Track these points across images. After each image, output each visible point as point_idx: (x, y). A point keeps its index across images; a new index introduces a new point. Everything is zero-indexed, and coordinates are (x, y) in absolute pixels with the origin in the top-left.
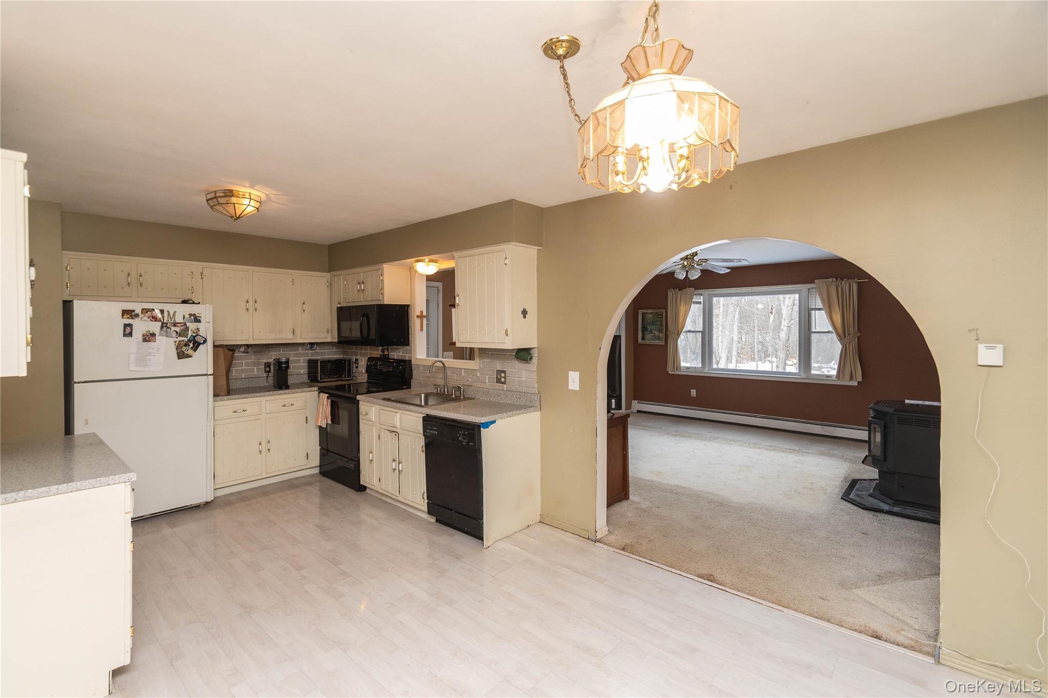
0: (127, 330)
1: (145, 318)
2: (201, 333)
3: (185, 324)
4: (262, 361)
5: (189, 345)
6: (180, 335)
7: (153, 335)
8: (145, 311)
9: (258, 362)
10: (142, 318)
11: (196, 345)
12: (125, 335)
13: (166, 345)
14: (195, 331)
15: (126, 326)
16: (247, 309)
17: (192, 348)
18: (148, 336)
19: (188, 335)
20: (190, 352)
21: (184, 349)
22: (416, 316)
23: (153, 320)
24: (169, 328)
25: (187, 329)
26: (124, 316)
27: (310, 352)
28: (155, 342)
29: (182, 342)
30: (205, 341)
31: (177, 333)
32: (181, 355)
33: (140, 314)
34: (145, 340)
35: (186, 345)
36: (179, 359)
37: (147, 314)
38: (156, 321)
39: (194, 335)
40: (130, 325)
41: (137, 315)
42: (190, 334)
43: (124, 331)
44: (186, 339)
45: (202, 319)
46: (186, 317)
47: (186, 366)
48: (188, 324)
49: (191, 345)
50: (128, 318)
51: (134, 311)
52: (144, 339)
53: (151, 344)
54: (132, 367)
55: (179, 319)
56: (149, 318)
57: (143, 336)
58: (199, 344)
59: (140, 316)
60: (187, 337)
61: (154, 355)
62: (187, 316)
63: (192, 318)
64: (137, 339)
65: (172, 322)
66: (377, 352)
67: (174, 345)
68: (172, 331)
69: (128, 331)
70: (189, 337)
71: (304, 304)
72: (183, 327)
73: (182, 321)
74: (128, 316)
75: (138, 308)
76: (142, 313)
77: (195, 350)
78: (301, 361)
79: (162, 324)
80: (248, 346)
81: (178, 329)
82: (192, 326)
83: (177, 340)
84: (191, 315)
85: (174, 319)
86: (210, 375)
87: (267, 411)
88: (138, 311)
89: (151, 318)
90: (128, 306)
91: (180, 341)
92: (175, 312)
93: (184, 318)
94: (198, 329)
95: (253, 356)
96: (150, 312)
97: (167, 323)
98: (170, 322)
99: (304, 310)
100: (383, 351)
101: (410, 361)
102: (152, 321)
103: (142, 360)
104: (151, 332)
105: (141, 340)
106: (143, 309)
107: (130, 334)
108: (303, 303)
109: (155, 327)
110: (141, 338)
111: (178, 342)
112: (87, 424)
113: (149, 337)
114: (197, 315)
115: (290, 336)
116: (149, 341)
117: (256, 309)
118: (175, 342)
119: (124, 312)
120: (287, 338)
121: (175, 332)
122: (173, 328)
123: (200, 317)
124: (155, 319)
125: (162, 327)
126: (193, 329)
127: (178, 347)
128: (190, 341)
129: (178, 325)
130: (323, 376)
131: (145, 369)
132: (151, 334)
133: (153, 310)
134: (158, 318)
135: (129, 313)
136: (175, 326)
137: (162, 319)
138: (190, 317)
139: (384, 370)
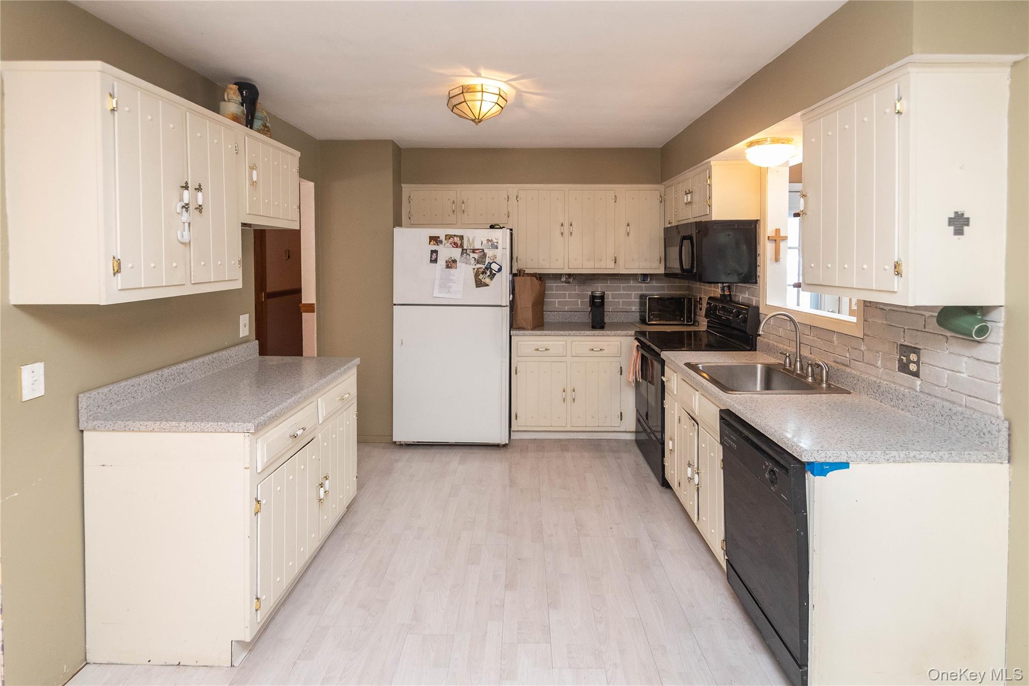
1: (448, 245)
2: (497, 260)
3: (483, 250)
4: (587, 293)
5: (486, 273)
7: (455, 261)
8: (448, 237)
9: (583, 294)
10: (445, 244)
11: (493, 274)
12: (431, 261)
13: (466, 271)
14: (492, 258)
15: (433, 252)
16: (562, 234)
17: (488, 276)
18: (450, 262)
19: (485, 262)
20: (487, 280)
21: (481, 277)
22: (767, 238)
23: (455, 246)
24: (468, 254)
25: (485, 255)
26: (431, 243)
27: (644, 285)
28: (456, 268)
29: (480, 270)
30: (500, 270)
31: (475, 259)
32: (479, 284)
33: (444, 240)
34: (448, 267)
35: (483, 273)
36: (477, 287)
37: (450, 240)
38: (457, 247)
39: (491, 262)
40: (436, 252)
41: (441, 241)
42: (487, 261)
43: (431, 257)
44: (483, 267)
45: (498, 246)
46: (484, 243)
47: (482, 295)
48: (486, 251)
49: (488, 273)
50: (434, 244)
51: (439, 237)
52: (446, 266)
53: (452, 271)
54: (436, 294)
55: (477, 246)
56: (451, 244)
57: (447, 262)
58: (496, 272)
59: (443, 243)
60: (485, 265)
61: (455, 282)
62: (485, 242)
63: (490, 243)
64: (441, 265)
65: (471, 248)
66: (717, 291)
67: (472, 273)
68: (471, 257)
69: (434, 257)
70: (486, 264)
71: (628, 225)
72: (481, 254)
73: (480, 248)
74: (434, 242)
75: (441, 233)
76: (446, 239)
77: (492, 279)
78: (633, 296)
79: (463, 250)
80: (570, 275)
81: (476, 256)
82: (490, 253)
83: (475, 267)
84: (488, 241)
85: (473, 245)
86: (505, 306)
87: (574, 354)
88: (442, 238)
89: (453, 244)
90: (435, 232)
91: (478, 269)
92: (474, 238)
93: (482, 244)
94: (494, 255)
95: (577, 287)
96: (453, 238)
97: (466, 250)
98: (469, 248)
99: (628, 234)
100: (723, 290)
101: (758, 308)
102: (453, 247)
103: (445, 285)
104: (453, 259)
105: (445, 266)
106: (446, 236)
107: (436, 261)
109: (456, 253)
110: (444, 264)
111: (476, 269)
112: (402, 344)
113: (451, 264)
114: (494, 241)
115: (612, 264)
116: (451, 267)
117: (571, 233)
118: (474, 269)
119: (431, 238)
120: (607, 267)
121: (473, 259)
122: (472, 255)
123: (497, 243)
124: (456, 245)
125: (462, 254)
126: (490, 256)
127: (477, 275)
128: (487, 268)
129: (477, 251)
130: (652, 317)
131: (447, 296)
132: (452, 260)
133: (455, 235)
134: (459, 245)
135: (435, 239)
136: (474, 252)
137: (462, 246)
138: (488, 243)
139: (723, 318)
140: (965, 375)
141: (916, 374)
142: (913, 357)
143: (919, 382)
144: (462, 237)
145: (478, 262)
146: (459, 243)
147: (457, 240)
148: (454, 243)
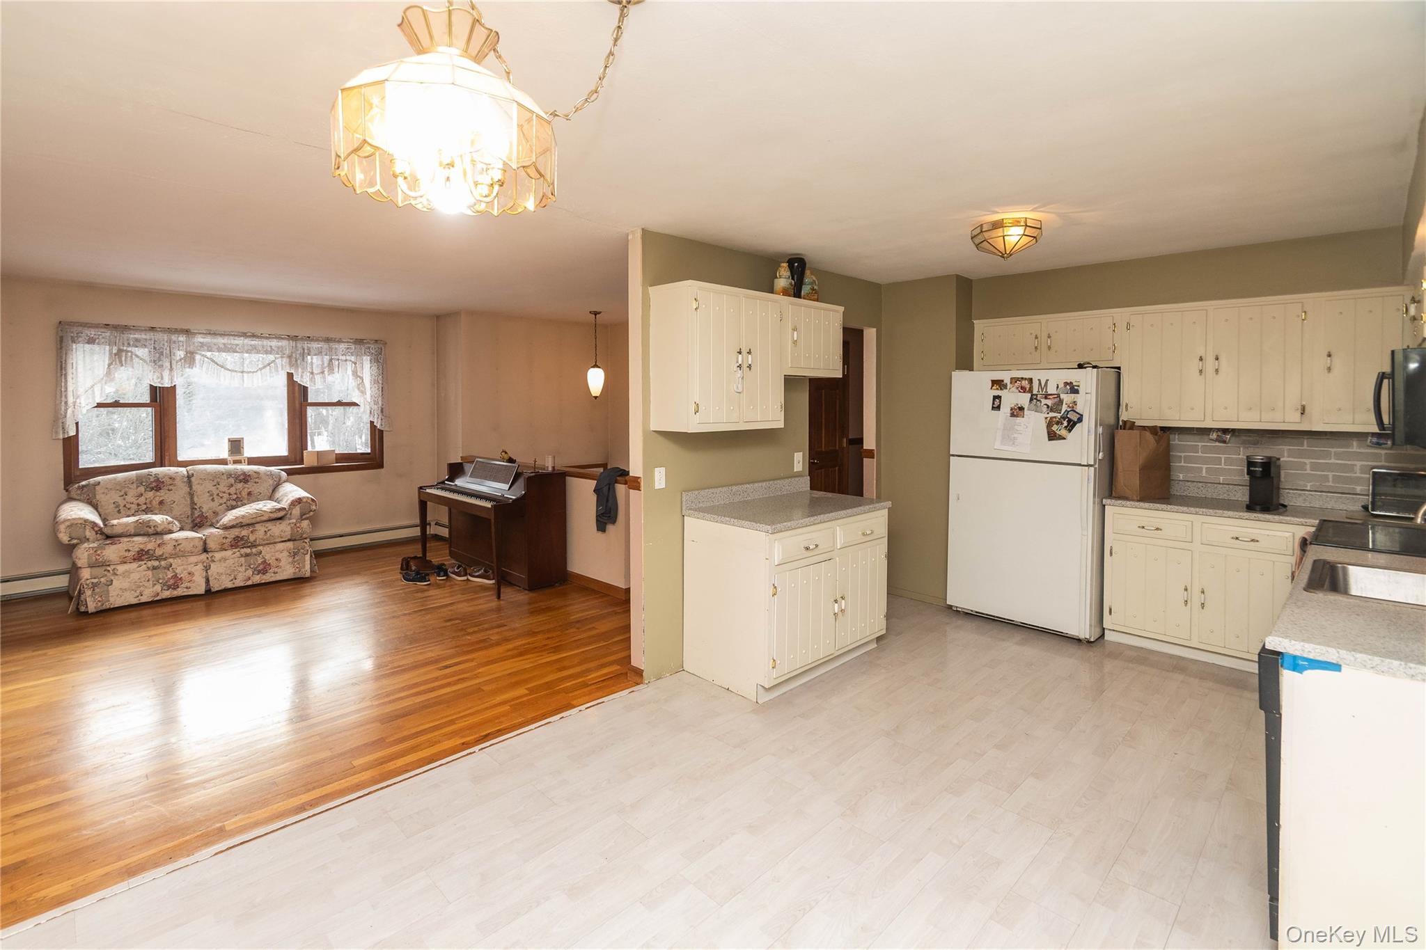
0: (996, 403)
1: (1014, 389)
2: (1076, 408)
3: (1059, 396)
5: (1062, 424)
6: (1052, 410)
7: (1021, 409)
8: (1014, 380)
10: (1010, 389)
11: (1071, 425)
12: (993, 408)
13: (1035, 421)
14: (1071, 405)
15: (995, 398)
16: (1202, 371)
17: (1066, 427)
18: (1016, 409)
19: (1061, 410)
20: (1063, 432)
21: (1055, 427)
23: (1022, 391)
24: (1039, 401)
25: (1061, 402)
26: (994, 388)
28: (1023, 417)
29: (1054, 419)
30: (1083, 420)
31: (1048, 407)
32: (1052, 436)
33: (1009, 384)
34: (1013, 415)
35: (1057, 423)
36: (1049, 440)
37: (1016, 384)
38: (1024, 392)
39: (1069, 410)
40: (999, 397)
41: (1005, 387)
42: (1064, 408)
43: (993, 404)
44: (1059, 415)
45: (1081, 390)
46: (1060, 387)
47: (1056, 450)
48: (1062, 396)
49: (1065, 423)
50: (997, 389)
51: (1003, 381)
52: (1011, 414)
53: (1019, 420)
54: (997, 445)
55: (1051, 389)
56: (1018, 388)
57: (1011, 409)
58: (1075, 424)
59: (1008, 387)
60: (1060, 413)
61: (1021, 434)
62: (1061, 385)
63: (1068, 387)
64: (1005, 413)
65: (1043, 393)
67: (1044, 422)
68: (1042, 404)
69: (996, 404)
70: (1062, 413)
71: (1329, 356)
72: (1056, 400)
73: (1055, 393)
74: (997, 387)
75: (1006, 376)
76: (1011, 383)
77: (1070, 431)
79: (1032, 395)
81: (1049, 402)
82: (1067, 398)
83: (1048, 416)
84: (1066, 384)
85: (1046, 389)
86: (1092, 467)
88: (1007, 381)
89: (1020, 389)
90: (998, 376)
91: (1052, 418)
92: (1048, 380)
93: (1058, 387)
94: (1074, 402)
96: (1020, 381)
97: (1037, 395)
98: (1041, 393)
102: (1020, 392)
103: (1008, 436)
104: (1019, 406)
105: (1009, 415)
106: (1012, 379)
107: (998, 408)
109: (1024, 399)
110: (1009, 411)
111: (1049, 419)
113: (1018, 411)
114: (1074, 384)
115: (1297, 416)
116: (1017, 416)
117: (1218, 369)
118: (1046, 418)
119: (994, 382)
121: (1046, 406)
122: (1044, 401)
123: (1078, 386)
124: (1023, 389)
125: (1031, 400)
126: (1068, 403)
127: (1049, 425)
128: (1063, 418)
129: (1050, 397)
131: (1010, 448)
132: (1019, 408)
133: (1022, 378)
134: (1027, 389)
135: (998, 383)
136: (1046, 398)
137: (1031, 390)
138: (1065, 386)
144: (1031, 380)
145: (1050, 408)
146: (1028, 387)
147: (1025, 383)
148: (1022, 387)
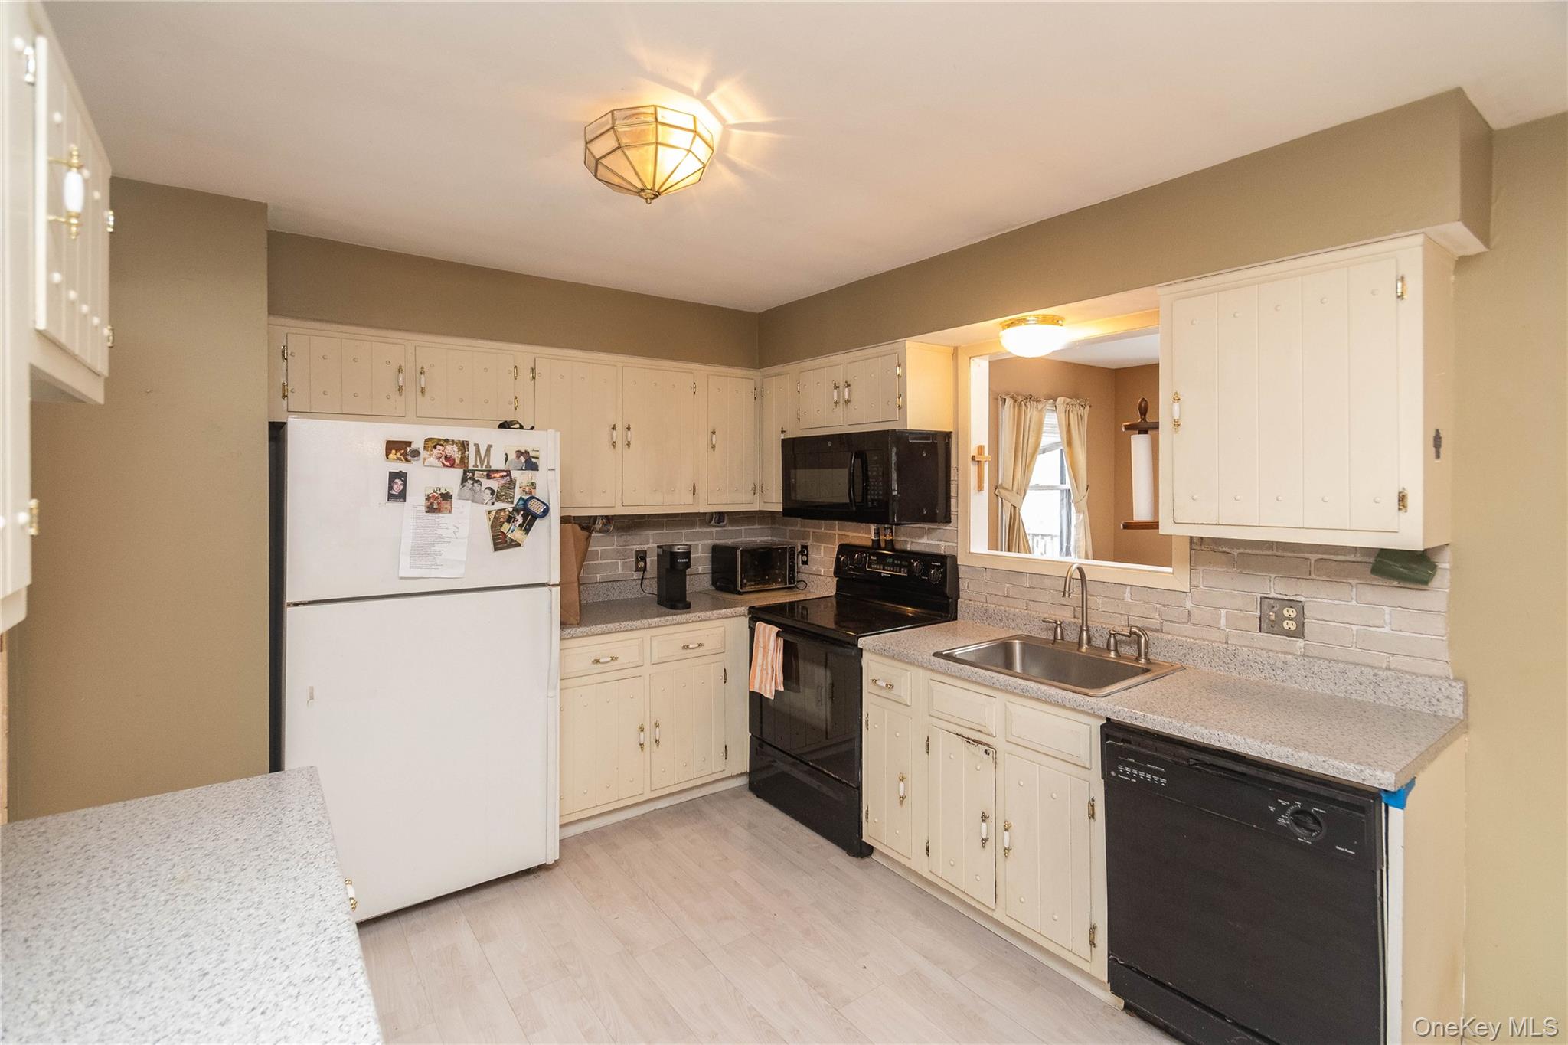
0: (395, 486)
1: (432, 460)
2: (538, 493)
4: (631, 547)
5: (515, 520)
6: (498, 499)
7: (447, 497)
8: (432, 443)
9: (625, 550)
10: (425, 459)
11: (529, 519)
12: (391, 497)
13: (471, 519)
14: (527, 489)
15: (394, 476)
16: (614, 444)
17: (521, 526)
18: (436, 499)
19: (513, 498)
20: (517, 535)
21: (506, 527)
22: (970, 458)
23: (448, 464)
24: (477, 481)
25: (512, 483)
27: (714, 530)
28: (450, 512)
29: (502, 514)
30: (546, 512)
31: (493, 492)
32: (501, 542)
33: (421, 450)
34: (431, 509)
36: (496, 550)
37: (435, 451)
38: (452, 466)
39: (526, 497)
40: (402, 476)
41: (416, 454)
42: (518, 494)
43: (391, 488)
44: (509, 507)
45: (541, 463)
47: (511, 565)
48: (515, 474)
49: (520, 519)
50: (398, 459)
51: (409, 444)
53: (442, 518)
54: (406, 570)
55: (497, 463)
56: (439, 458)
57: (429, 498)
58: (535, 517)
59: (421, 455)
60: (512, 503)
61: (448, 543)
62: (512, 456)
63: (523, 459)
64: (414, 506)
65: (484, 468)
66: (863, 535)
67: (486, 520)
68: (483, 488)
69: (397, 489)
70: (515, 503)
71: (714, 433)
72: (506, 480)
74: (398, 455)
75: (416, 434)
76: (425, 448)
77: (527, 531)
78: (700, 547)
79: (465, 472)
80: (610, 519)
81: (495, 485)
82: (521, 477)
84: (519, 453)
85: (488, 463)
86: (557, 585)
88: (418, 444)
89: (443, 459)
90: (399, 432)
91: (499, 511)
92: (490, 446)
93: (507, 459)
94: (532, 483)
96: (442, 445)
97: (473, 472)
98: (479, 468)
99: (713, 447)
100: (877, 533)
101: (954, 558)
102: (445, 466)
103: (424, 551)
104: (444, 492)
105: (424, 509)
106: (427, 440)
107: (402, 496)
108: (711, 430)
109: (450, 480)
111: (494, 513)
112: (312, 698)
113: (438, 502)
114: (532, 454)
115: (688, 498)
116: (439, 510)
117: (629, 444)
118: (490, 512)
119: (392, 446)
120: (681, 502)
121: (489, 492)
122: (486, 483)
123: (537, 458)
124: (450, 462)
125: (464, 480)
126: (523, 485)
127: (496, 525)
128: (516, 510)
129: (495, 475)
130: (745, 581)
131: (433, 573)
132: (442, 494)
133: (447, 441)
134: (457, 461)
135: (398, 448)
136: (489, 477)
137: (464, 462)
138: (518, 457)
139: (882, 575)
140: (1386, 630)
141: (1299, 633)
142: (1289, 612)
143: (1300, 643)
144: (463, 446)
145: (497, 496)
146: (457, 456)
147: (452, 451)
148: (446, 457)
